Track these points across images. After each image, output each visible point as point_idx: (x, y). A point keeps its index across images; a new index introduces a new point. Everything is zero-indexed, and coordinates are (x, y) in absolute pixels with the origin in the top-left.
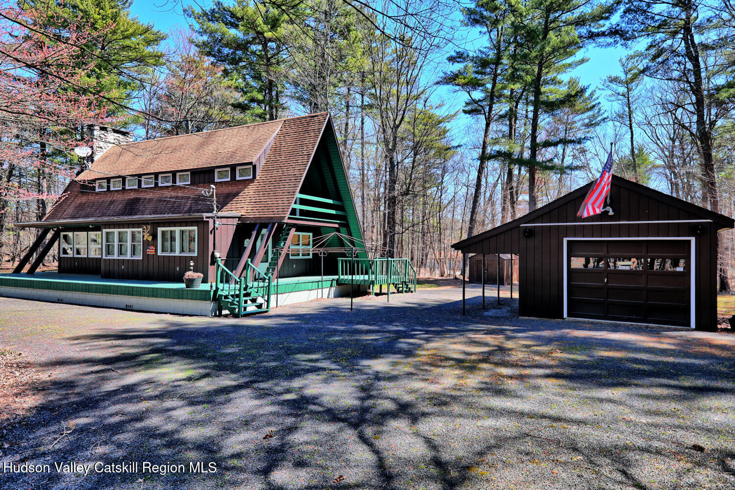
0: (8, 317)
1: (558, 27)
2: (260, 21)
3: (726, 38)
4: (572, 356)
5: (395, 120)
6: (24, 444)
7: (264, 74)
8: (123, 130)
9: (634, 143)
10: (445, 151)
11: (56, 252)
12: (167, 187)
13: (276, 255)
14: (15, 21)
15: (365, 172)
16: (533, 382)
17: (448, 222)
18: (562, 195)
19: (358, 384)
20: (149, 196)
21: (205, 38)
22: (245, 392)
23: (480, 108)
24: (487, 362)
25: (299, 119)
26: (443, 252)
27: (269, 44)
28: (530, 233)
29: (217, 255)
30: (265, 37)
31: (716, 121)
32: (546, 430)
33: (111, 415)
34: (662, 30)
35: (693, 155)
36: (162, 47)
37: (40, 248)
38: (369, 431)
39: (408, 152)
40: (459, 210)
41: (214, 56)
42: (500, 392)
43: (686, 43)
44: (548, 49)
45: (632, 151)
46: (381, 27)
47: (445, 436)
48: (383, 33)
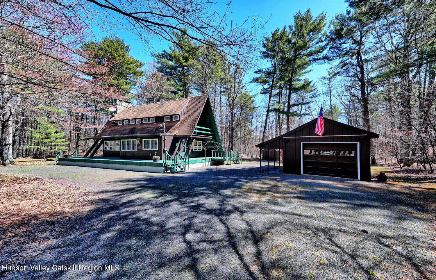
0: (81, 174)
1: (300, 57)
2: (181, 58)
3: (378, 56)
4: (305, 190)
5: (233, 97)
6: (86, 226)
7: (183, 79)
8: (128, 101)
9: (332, 103)
10: (253, 109)
11: (102, 148)
12: (146, 123)
13: (188, 149)
14: (80, 55)
15: (222, 117)
16: (289, 199)
17: (254, 136)
18: (300, 125)
19: (219, 199)
20: (139, 127)
21: (160, 65)
22: (176, 202)
23: (267, 92)
24: (270, 191)
25: (196, 97)
26: (252, 148)
27: (185, 68)
28: (287, 141)
29: (166, 149)
30: (183, 65)
31: (370, 93)
32: (295, 220)
33: (123, 212)
34: (346, 55)
35: (359, 107)
36: (142, 69)
37: (95, 147)
38: (224, 218)
39: (238, 109)
40: (258, 132)
41: (163, 72)
42: (276, 204)
43: (358, 60)
44: (296, 66)
45: (331, 107)
46: (228, 60)
47: (254, 221)
48: (229, 62)
